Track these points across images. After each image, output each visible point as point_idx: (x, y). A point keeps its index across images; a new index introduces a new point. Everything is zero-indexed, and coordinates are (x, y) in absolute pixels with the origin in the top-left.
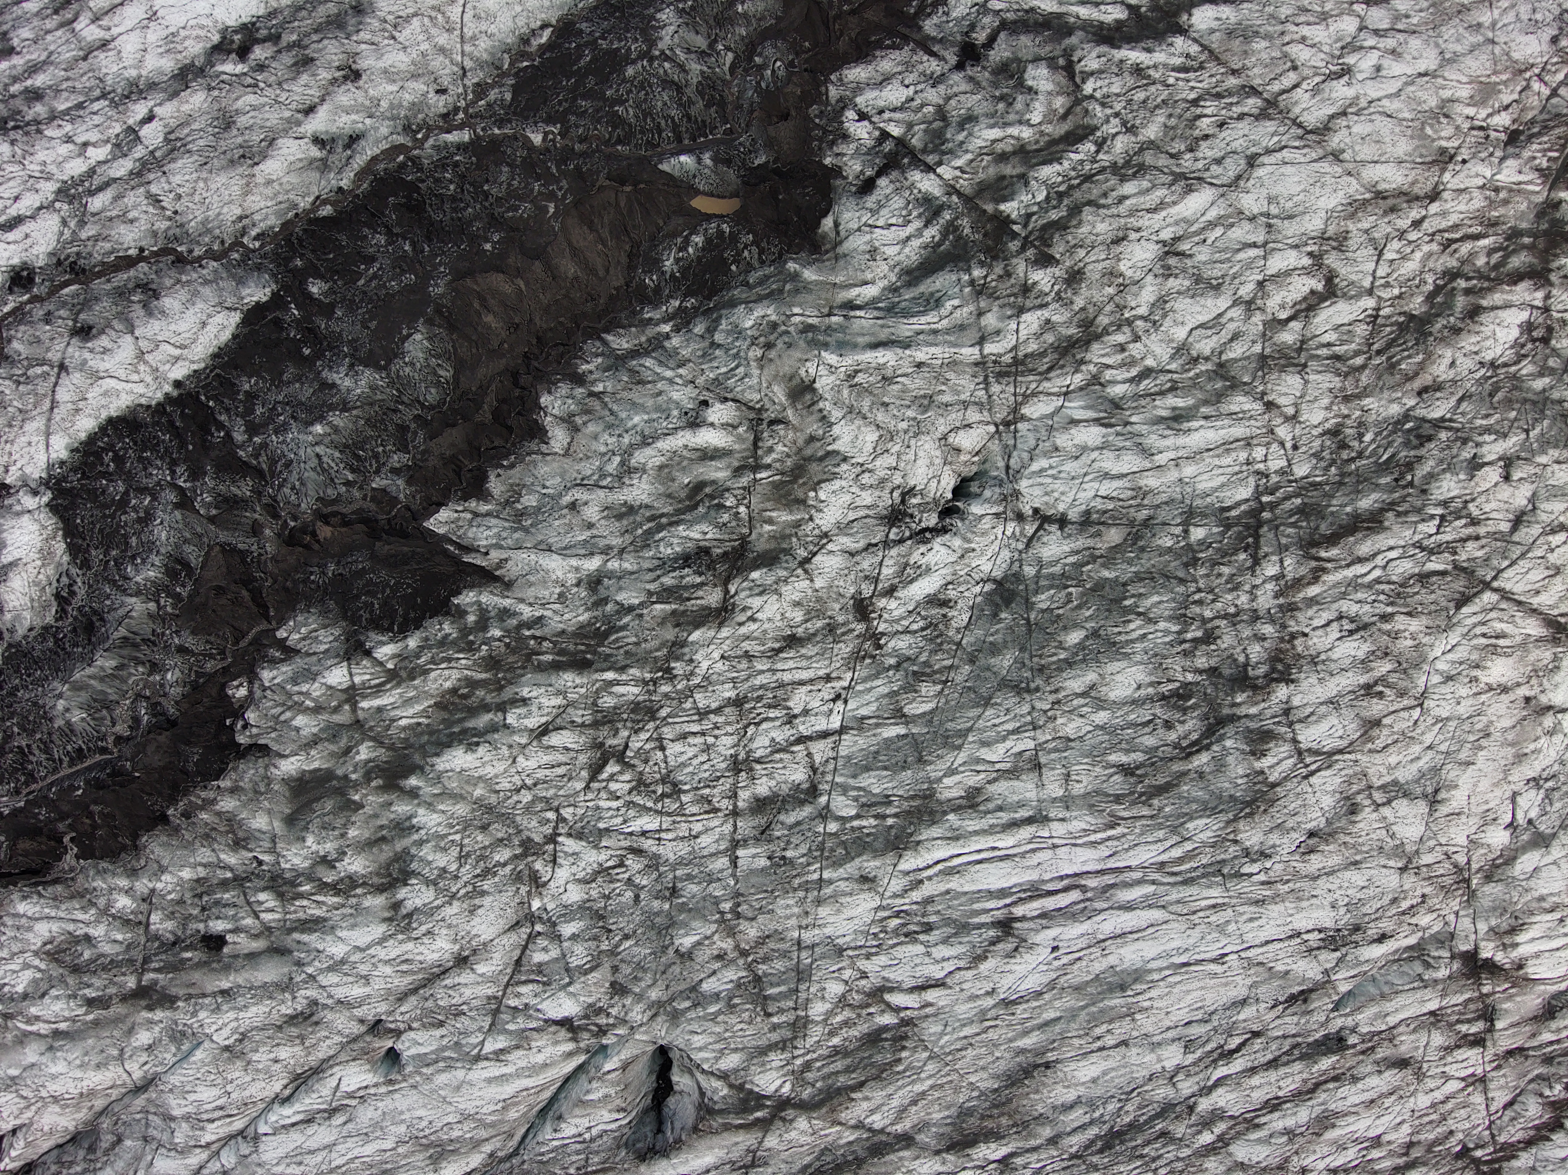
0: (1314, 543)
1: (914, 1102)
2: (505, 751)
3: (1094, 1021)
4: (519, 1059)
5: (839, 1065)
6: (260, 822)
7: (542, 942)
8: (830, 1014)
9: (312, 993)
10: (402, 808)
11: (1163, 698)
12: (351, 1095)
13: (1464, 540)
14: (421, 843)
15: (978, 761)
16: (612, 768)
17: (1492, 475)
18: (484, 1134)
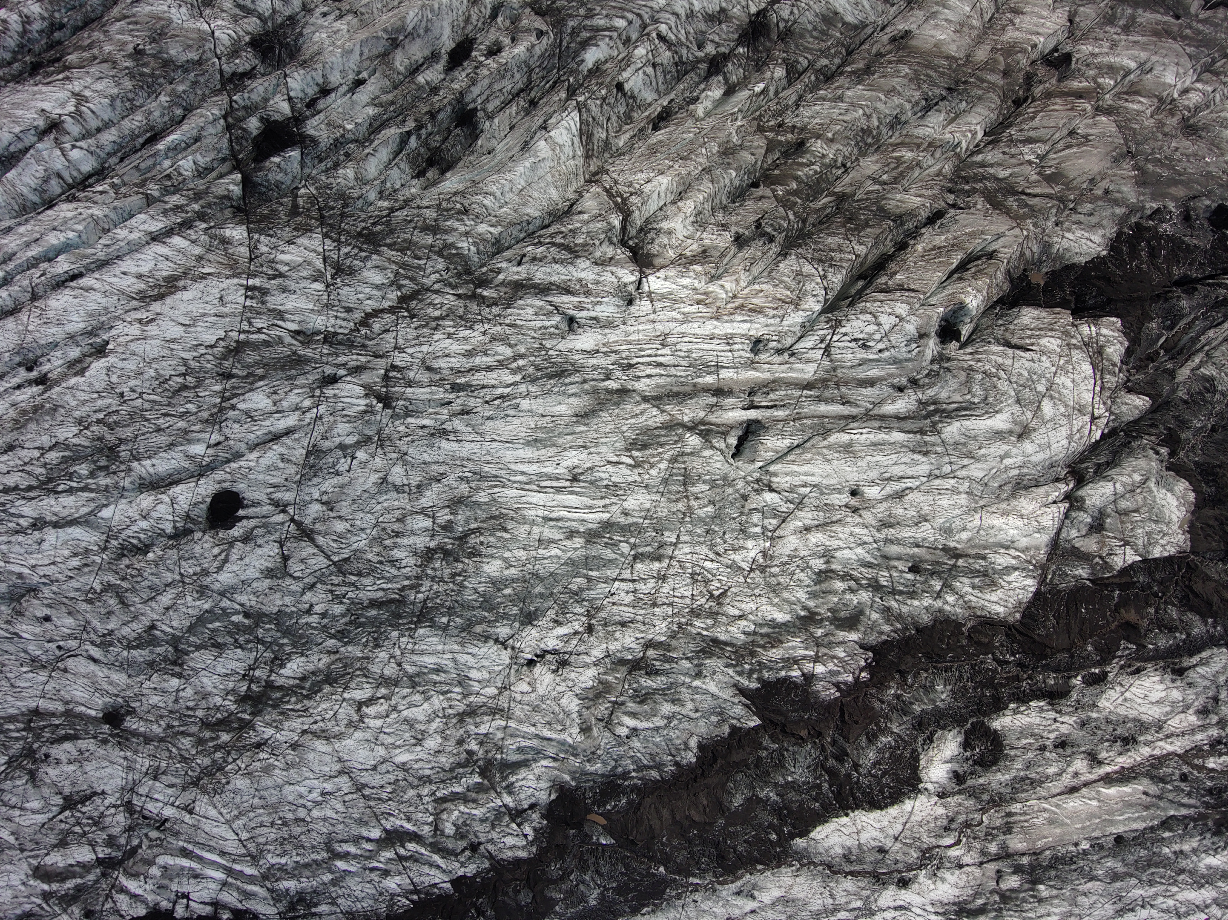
0: (399, 601)
1: (637, 415)
2: (759, 614)
3: (552, 430)
4: (797, 481)
5: (663, 439)
6: (875, 616)
7: (770, 527)
8: (659, 462)
9: (878, 535)
10: (811, 604)
11: (480, 555)
12: (877, 484)
13: (338, 585)
14: (808, 586)
15: (563, 551)
16: (716, 593)
17: (318, 609)
18: (824, 451)
